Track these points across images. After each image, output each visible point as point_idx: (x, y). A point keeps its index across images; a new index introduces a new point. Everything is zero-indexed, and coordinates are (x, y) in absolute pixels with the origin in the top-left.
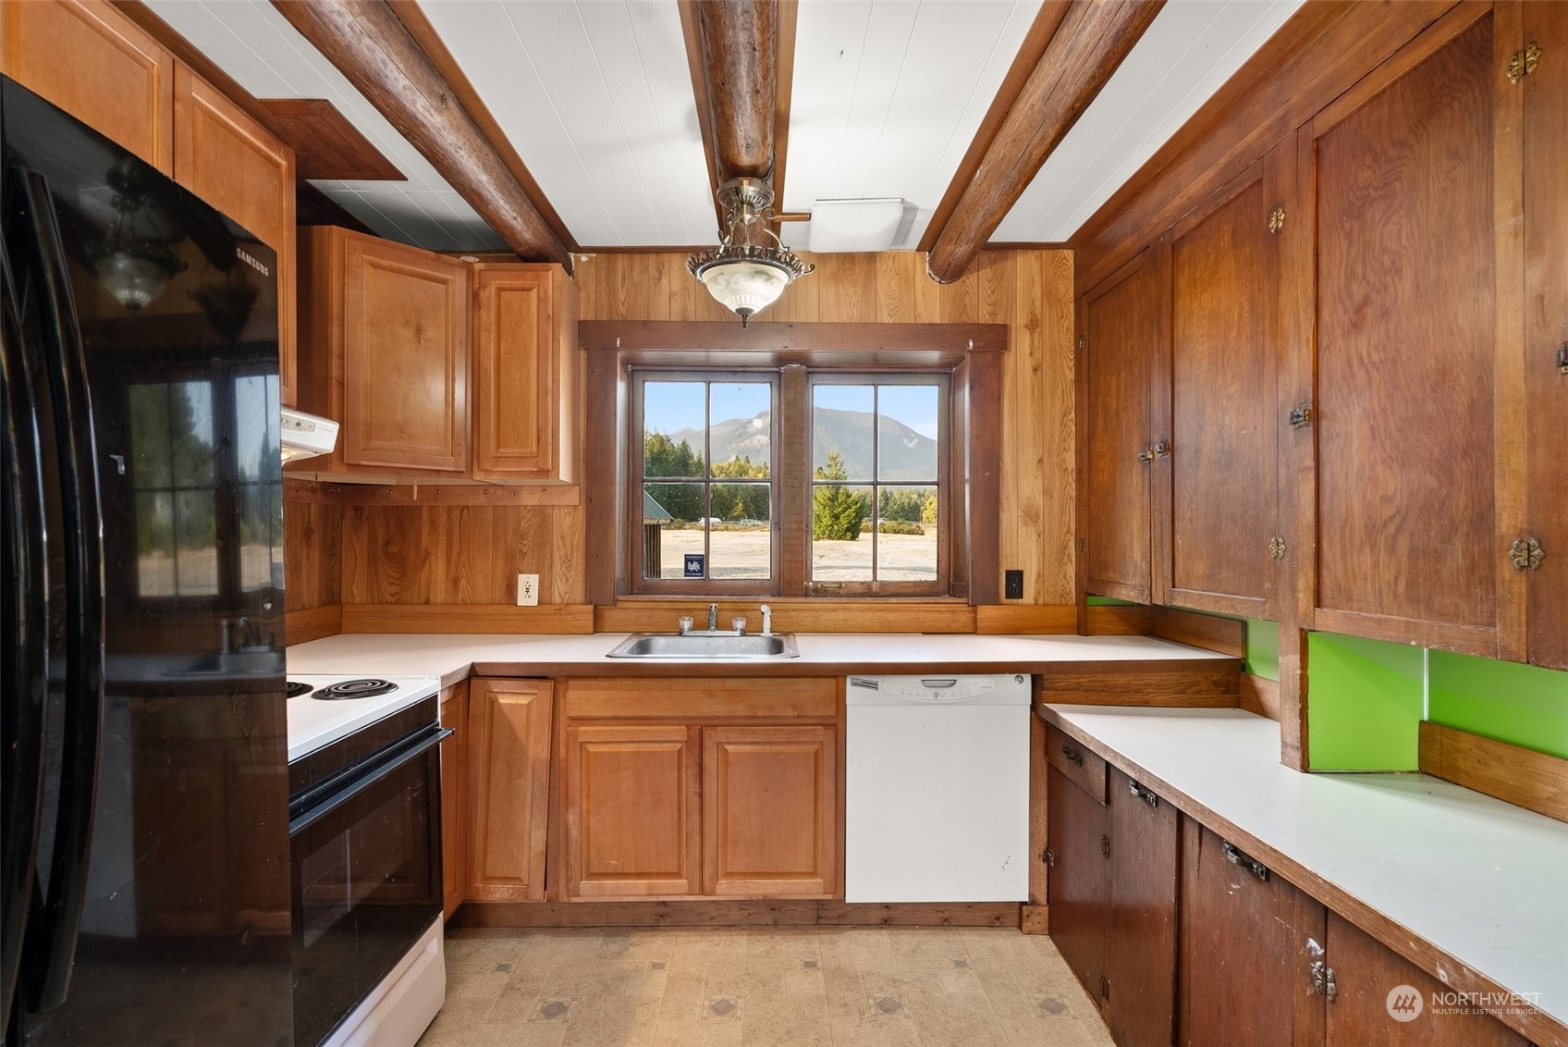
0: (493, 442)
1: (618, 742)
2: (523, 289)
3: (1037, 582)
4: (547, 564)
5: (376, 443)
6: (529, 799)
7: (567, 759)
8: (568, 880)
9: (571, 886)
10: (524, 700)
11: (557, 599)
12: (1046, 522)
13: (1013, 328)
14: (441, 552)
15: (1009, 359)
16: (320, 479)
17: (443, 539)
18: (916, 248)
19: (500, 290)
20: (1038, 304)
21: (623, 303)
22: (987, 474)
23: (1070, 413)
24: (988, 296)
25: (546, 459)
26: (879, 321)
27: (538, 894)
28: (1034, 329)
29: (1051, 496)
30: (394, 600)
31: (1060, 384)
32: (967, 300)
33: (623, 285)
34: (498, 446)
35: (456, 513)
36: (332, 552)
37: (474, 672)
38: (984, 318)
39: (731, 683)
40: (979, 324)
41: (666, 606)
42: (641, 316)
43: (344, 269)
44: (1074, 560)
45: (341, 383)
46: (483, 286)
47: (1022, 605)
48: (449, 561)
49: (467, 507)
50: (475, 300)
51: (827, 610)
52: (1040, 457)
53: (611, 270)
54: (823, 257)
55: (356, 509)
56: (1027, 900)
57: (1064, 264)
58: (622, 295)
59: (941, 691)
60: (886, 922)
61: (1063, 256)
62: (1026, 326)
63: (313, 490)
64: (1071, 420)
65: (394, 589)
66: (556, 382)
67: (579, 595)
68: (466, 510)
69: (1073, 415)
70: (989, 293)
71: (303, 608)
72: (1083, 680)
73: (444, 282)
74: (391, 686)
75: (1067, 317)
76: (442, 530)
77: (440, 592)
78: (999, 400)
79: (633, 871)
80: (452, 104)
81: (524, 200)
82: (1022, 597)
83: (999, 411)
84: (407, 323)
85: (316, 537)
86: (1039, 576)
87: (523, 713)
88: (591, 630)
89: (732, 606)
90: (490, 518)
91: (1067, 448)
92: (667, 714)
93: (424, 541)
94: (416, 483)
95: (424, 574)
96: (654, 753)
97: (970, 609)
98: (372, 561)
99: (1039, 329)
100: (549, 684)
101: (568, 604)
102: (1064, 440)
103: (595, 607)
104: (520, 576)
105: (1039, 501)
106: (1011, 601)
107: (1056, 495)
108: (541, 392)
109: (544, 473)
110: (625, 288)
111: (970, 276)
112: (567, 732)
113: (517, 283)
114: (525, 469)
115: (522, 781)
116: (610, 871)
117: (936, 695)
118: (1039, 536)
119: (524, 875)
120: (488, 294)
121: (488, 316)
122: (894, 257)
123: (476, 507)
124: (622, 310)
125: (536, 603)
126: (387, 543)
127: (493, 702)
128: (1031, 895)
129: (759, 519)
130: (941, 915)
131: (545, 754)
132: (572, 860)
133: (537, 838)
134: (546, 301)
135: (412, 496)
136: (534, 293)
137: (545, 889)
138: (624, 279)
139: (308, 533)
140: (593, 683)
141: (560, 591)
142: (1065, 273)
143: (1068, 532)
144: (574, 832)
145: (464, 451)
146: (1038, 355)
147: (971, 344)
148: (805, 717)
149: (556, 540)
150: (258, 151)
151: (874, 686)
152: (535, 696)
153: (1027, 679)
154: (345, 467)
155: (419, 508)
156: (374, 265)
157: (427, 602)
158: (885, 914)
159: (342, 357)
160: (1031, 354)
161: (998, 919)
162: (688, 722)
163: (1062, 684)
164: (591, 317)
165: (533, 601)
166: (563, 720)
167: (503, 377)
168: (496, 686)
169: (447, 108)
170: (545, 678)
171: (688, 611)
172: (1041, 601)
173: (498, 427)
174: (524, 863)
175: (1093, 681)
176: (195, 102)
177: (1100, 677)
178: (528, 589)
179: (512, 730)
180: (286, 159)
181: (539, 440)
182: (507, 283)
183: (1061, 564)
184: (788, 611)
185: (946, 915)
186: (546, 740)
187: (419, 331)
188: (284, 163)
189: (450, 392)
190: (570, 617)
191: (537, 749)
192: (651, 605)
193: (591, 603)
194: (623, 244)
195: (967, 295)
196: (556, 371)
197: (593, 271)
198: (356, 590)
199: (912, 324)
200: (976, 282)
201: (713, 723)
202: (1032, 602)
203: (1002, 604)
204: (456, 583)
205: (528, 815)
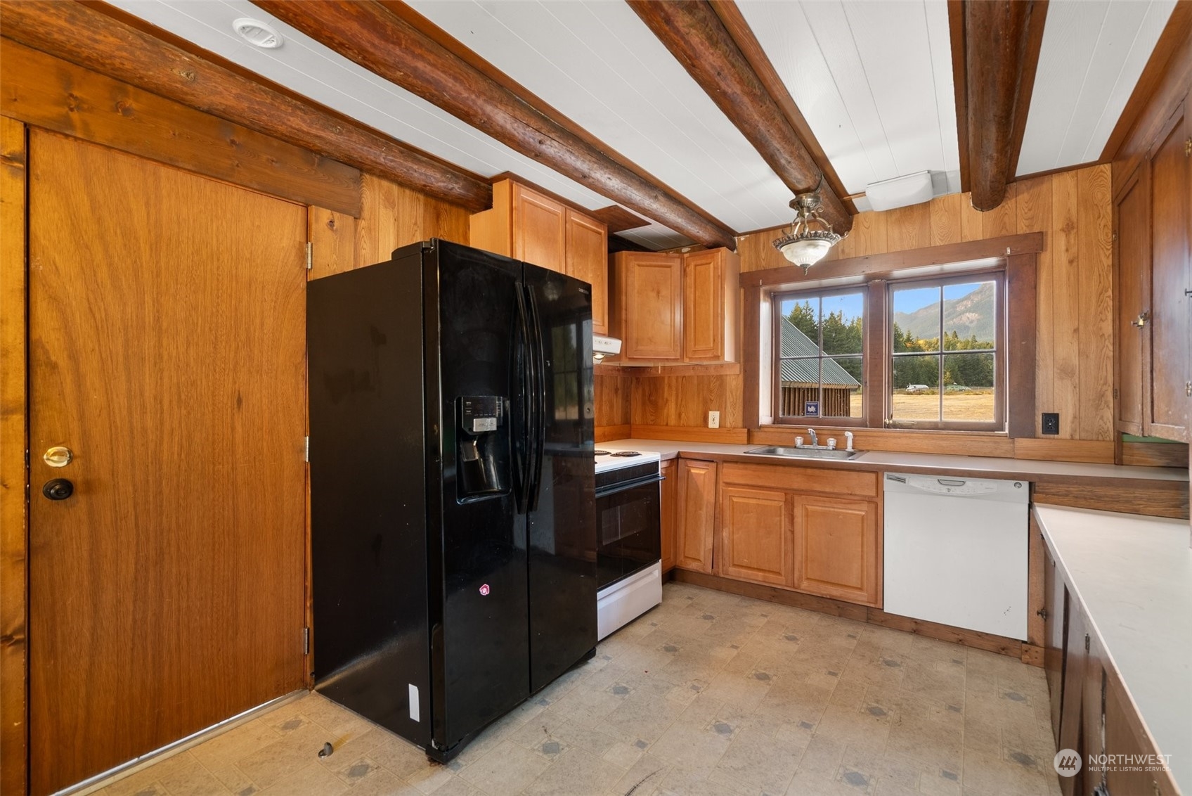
0: (692, 343)
1: (748, 498)
2: (707, 264)
3: (1073, 422)
4: (724, 406)
5: (640, 348)
6: (704, 522)
7: (723, 503)
8: (723, 565)
9: (725, 568)
10: (703, 472)
11: (728, 425)
12: (1081, 377)
13: (1050, 232)
14: (673, 399)
15: (1045, 258)
16: (621, 365)
17: (674, 393)
18: (961, 191)
19: (696, 266)
20: (1074, 211)
21: (764, 260)
22: (1023, 343)
23: (1106, 291)
24: (1026, 213)
25: (718, 350)
26: (932, 245)
27: (709, 570)
28: (1069, 231)
29: (1087, 356)
30: (652, 423)
31: (1096, 269)
32: (1006, 219)
33: (764, 250)
34: (695, 345)
35: (680, 380)
36: (627, 399)
37: (679, 457)
38: (1022, 229)
39: (809, 471)
40: (1017, 235)
41: (789, 431)
42: (774, 265)
43: (627, 270)
44: (1111, 405)
45: (626, 321)
46: (688, 265)
47: (1057, 439)
48: (677, 404)
49: (684, 377)
50: (684, 273)
51: (895, 437)
52: (1076, 327)
53: (757, 243)
54: (889, 212)
55: (637, 379)
56: (1025, 639)
57: (1100, 176)
58: (763, 255)
59: (953, 488)
60: (915, 631)
61: (1099, 170)
62: (1063, 230)
63: (618, 370)
64: (1109, 297)
65: (653, 418)
66: (723, 309)
67: (740, 424)
68: (684, 379)
69: (1110, 292)
70: (1026, 211)
71: (615, 425)
72: (1072, 489)
73: (670, 267)
74: (639, 454)
75: (1104, 216)
76: (674, 389)
77: (673, 421)
78: (1035, 288)
79: (755, 567)
80: (660, 197)
81: (702, 222)
82: (1058, 433)
83: (1035, 297)
84: (653, 290)
85: (620, 392)
86: (1075, 417)
87: (702, 478)
88: (746, 442)
89: (829, 432)
90: (696, 382)
91: (1104, 318)
92: (773, 485)
93: (666, 395)
94: (660, 365)
95: (666, 411)
96: (767, 506)
97: (1010, 440)
98: (644, 404)
99: (1075, 230)
100: (714, 465)
101: (734, 428)
102: (1101, 313)
103: (749, 430)
104: (710, 412)
105: (1075, 361)
106: (1048, 436)
107: (1092, 356)
108: (716, 316)
109: (717, 357)
110: (765, 251)
111: (1009, 202)
112: (723, 489)
113: (704, 262)
114: (708, 356)
115: (701, 512)
116: (744, 565)
117: (949, 490)
118: (1075, 387)
119: (702, 559)
120: (691, 269)
121: (690, 280)
122: (944, 200)
123: (689, 377)
124: (763, 263)
125: (718, 427)
126: (650, 395)
127: (689, 471)
128: (1029, 638)
129: (967, 385)
130: (956, 636)
131: (712, 500)
132: (725, 556)
133: (709, 541)
134: (717, 268)
135: (658, 371)
136: (712, 265)
137: (712, 568)
138: (764, 247)
139: (616, 390)
140: (735, 465)
141: (730, 421)
142: (1102, 183)
143: (1105, 383)
144: (726, 542)
145: (679, 348)
146: (1074, 250)
147: (1009, 250)
148: (855, 495)
149: (728, 393)
150: (593, 231)
151: (903, 481)
152: (707, 470)
153: (1025, 485)
154: (627, 359)
155: (663, 378)
156: (639, 265)
157: (667, 425)
158: (914, 626)
159: (626, 310)
160: (1067, 250)
161: (1003, 649)
162: (786, 491)
163: (1052, 491)
164: (746, 270)
165: (716, 426)
166: (721, 486)
167: (697, 309)
168: (691, 463)
169: (658, 200)
170: (712, 461)
171: (800, 434)
172: (1077, 437)
173: (695, 335)
174: (702, 553)
175: (1083, 491)
176: (572, 220)
177: (1089, 488)
178: (714, 419)
179: (697, 486)
180: (604, 230)
181: (714, 340)
182: (699, 262)
183: (1097, 407)
184: (866, 436)
185: (960, 637)
186: (713, 492)
187: (658, 293)
188: (603, 232)
189: (672, 320)
190: (734, 435)
191: (708, 496)
192: (779, 430)
193: (746, 427)
194: (762, 228)
195: (1007, 216)
196: (723, 304)
197: (747, 244)
198: (637, 418)
199: (959, 244)
200: (1014, 205)
201: (800, 492)
202: (1068, 437)
203: (1039, 438)
204: (680, 415)
205: (704, 529)
